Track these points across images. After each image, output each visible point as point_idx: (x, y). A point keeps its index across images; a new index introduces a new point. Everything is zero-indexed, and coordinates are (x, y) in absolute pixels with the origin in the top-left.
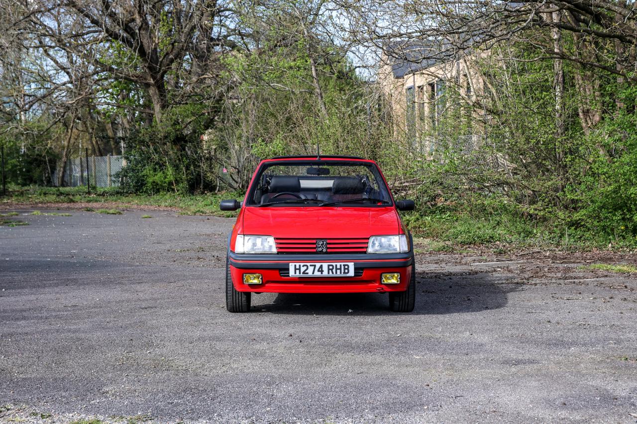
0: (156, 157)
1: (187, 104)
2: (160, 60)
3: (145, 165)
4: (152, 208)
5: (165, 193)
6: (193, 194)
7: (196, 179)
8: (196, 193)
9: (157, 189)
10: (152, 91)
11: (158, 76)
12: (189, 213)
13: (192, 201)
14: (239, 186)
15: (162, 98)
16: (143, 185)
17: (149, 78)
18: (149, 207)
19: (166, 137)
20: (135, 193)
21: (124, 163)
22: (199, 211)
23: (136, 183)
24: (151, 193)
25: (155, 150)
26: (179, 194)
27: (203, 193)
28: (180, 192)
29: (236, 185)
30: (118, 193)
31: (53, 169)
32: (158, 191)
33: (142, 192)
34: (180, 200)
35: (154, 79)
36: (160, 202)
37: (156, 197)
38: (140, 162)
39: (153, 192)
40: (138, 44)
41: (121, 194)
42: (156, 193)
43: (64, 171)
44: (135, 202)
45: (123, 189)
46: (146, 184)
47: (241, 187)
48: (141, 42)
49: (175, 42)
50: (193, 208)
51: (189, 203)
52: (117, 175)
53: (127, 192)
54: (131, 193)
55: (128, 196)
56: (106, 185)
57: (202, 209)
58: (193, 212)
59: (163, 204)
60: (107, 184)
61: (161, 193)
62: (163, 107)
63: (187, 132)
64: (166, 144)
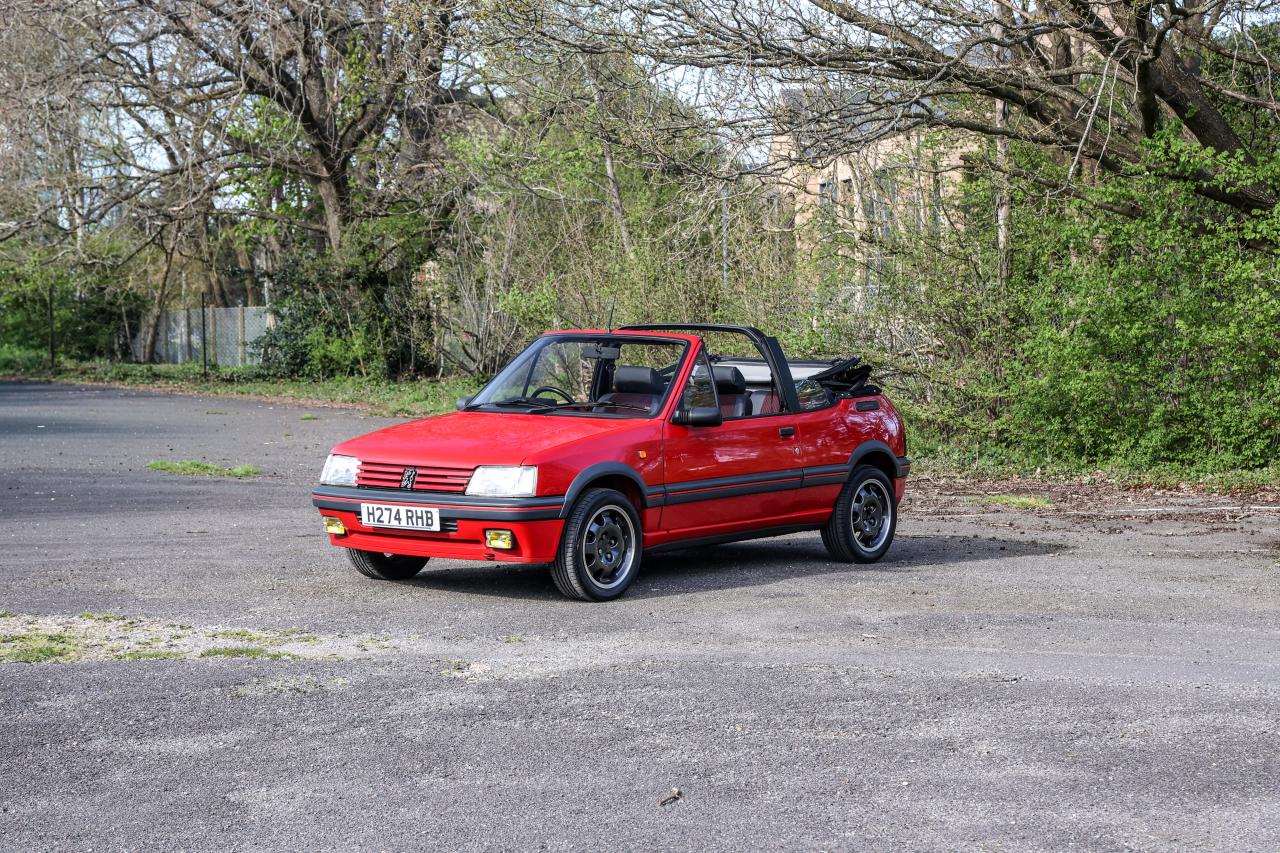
0: (329, 312)
1: (387, 215)
2: (341, 133)
3: (308, 327)
4: (320, 404)
5: (345, 377)
6: (395, 381)
7: (402, 354)
8: (400, 378)
9: (331, 369)
10: (325, 190)
11: (337, 165)
12: (384, 413)
13: (392, 392)
14: (478, 368)
15: (343, 203)
16: (304, 362)
17: (320, 166)
18: (315, 402)
19: (348, 276)
20: (290, 377)
21: (270, 321)
22: (402, 410)
23: (292, 358)
24: (319, 378)
25: (329, 298)
26: (369, 381)
27: (414, 379)
28: (372, 375)
29: (473, 366)
30: (258, 376)
31: (135, 330)
32: (332, 374)
33: (302, 376)
34: (372, 391)
35: (330, 168)
36: (334, 393)
37: (329, 385)
38: (300, 321)
39: (323, 375)
40: (301, 106)
41: (263, 377)
42: (328, 377)
43: (156, 334)
44: (289, 392)
45: (268, 368)
46: (310, 360)
47: (481, 369)
48: (307, 102)
49: (368, 102)
50: (393, 406)
51: (387, 396)
52: (257, 343)
53: (274, 375)
54: (282, 377)
55: (276, 383)
56: (234, 361)
57: (408, 407)
58: (391, 412)
59: (340, 397)
60: (237, 359)
61: (338, 377)
62: (345, 220)
63: (387, 266)
64: (347, 287)
